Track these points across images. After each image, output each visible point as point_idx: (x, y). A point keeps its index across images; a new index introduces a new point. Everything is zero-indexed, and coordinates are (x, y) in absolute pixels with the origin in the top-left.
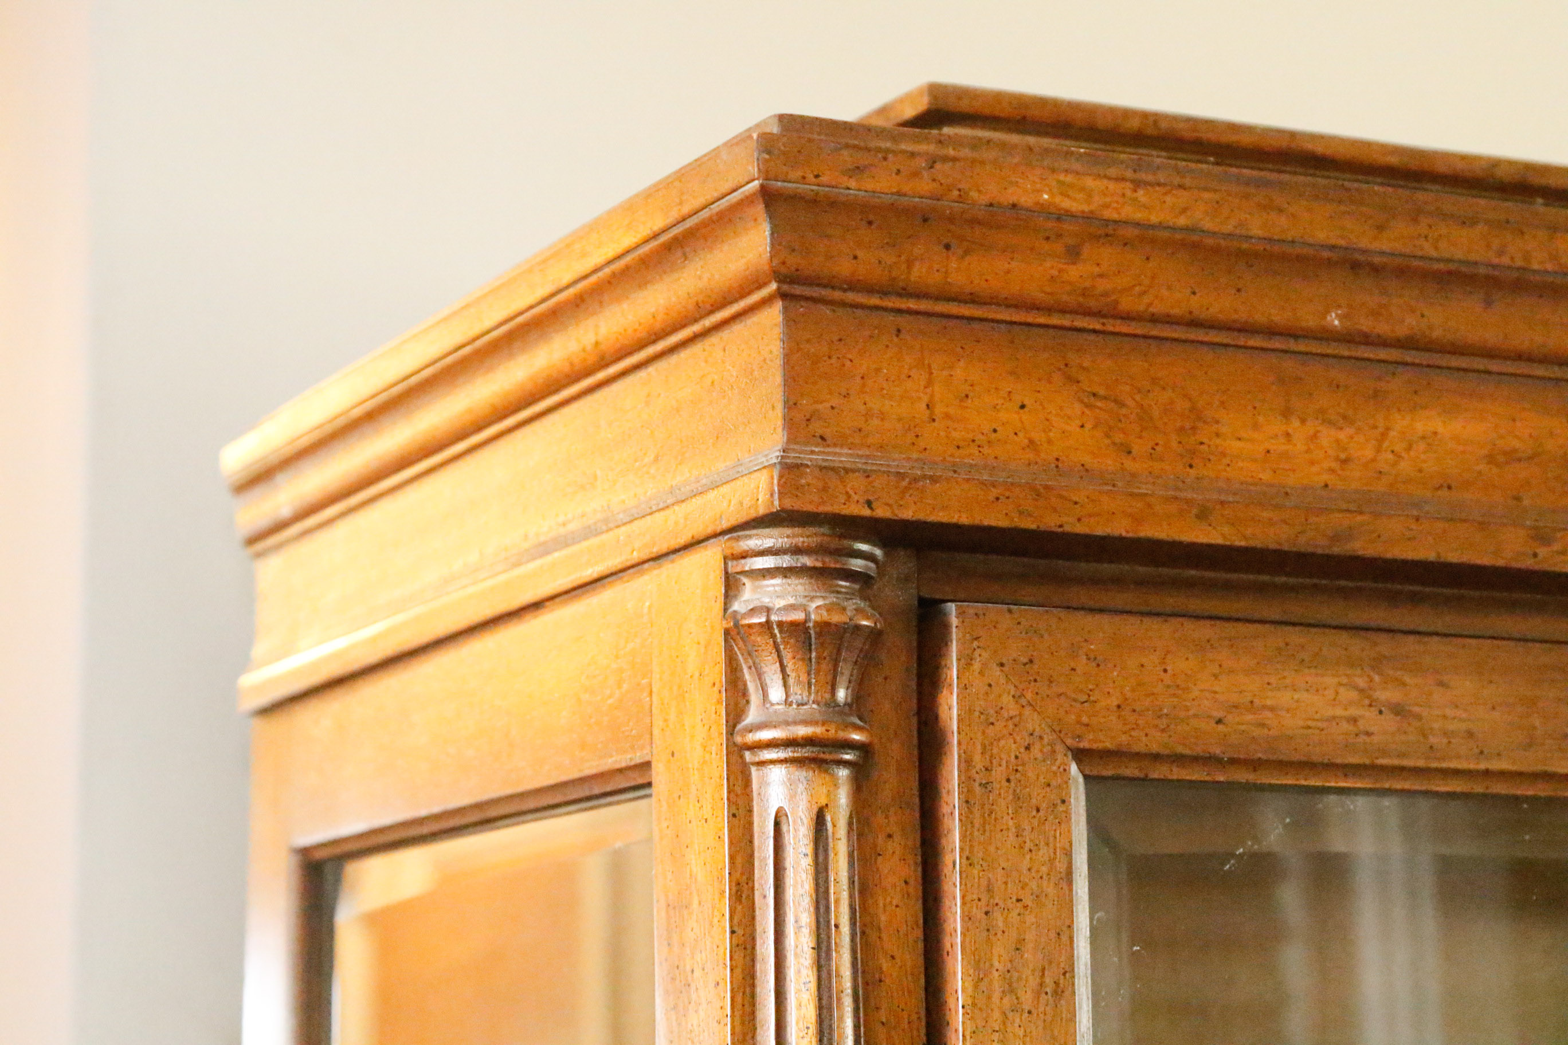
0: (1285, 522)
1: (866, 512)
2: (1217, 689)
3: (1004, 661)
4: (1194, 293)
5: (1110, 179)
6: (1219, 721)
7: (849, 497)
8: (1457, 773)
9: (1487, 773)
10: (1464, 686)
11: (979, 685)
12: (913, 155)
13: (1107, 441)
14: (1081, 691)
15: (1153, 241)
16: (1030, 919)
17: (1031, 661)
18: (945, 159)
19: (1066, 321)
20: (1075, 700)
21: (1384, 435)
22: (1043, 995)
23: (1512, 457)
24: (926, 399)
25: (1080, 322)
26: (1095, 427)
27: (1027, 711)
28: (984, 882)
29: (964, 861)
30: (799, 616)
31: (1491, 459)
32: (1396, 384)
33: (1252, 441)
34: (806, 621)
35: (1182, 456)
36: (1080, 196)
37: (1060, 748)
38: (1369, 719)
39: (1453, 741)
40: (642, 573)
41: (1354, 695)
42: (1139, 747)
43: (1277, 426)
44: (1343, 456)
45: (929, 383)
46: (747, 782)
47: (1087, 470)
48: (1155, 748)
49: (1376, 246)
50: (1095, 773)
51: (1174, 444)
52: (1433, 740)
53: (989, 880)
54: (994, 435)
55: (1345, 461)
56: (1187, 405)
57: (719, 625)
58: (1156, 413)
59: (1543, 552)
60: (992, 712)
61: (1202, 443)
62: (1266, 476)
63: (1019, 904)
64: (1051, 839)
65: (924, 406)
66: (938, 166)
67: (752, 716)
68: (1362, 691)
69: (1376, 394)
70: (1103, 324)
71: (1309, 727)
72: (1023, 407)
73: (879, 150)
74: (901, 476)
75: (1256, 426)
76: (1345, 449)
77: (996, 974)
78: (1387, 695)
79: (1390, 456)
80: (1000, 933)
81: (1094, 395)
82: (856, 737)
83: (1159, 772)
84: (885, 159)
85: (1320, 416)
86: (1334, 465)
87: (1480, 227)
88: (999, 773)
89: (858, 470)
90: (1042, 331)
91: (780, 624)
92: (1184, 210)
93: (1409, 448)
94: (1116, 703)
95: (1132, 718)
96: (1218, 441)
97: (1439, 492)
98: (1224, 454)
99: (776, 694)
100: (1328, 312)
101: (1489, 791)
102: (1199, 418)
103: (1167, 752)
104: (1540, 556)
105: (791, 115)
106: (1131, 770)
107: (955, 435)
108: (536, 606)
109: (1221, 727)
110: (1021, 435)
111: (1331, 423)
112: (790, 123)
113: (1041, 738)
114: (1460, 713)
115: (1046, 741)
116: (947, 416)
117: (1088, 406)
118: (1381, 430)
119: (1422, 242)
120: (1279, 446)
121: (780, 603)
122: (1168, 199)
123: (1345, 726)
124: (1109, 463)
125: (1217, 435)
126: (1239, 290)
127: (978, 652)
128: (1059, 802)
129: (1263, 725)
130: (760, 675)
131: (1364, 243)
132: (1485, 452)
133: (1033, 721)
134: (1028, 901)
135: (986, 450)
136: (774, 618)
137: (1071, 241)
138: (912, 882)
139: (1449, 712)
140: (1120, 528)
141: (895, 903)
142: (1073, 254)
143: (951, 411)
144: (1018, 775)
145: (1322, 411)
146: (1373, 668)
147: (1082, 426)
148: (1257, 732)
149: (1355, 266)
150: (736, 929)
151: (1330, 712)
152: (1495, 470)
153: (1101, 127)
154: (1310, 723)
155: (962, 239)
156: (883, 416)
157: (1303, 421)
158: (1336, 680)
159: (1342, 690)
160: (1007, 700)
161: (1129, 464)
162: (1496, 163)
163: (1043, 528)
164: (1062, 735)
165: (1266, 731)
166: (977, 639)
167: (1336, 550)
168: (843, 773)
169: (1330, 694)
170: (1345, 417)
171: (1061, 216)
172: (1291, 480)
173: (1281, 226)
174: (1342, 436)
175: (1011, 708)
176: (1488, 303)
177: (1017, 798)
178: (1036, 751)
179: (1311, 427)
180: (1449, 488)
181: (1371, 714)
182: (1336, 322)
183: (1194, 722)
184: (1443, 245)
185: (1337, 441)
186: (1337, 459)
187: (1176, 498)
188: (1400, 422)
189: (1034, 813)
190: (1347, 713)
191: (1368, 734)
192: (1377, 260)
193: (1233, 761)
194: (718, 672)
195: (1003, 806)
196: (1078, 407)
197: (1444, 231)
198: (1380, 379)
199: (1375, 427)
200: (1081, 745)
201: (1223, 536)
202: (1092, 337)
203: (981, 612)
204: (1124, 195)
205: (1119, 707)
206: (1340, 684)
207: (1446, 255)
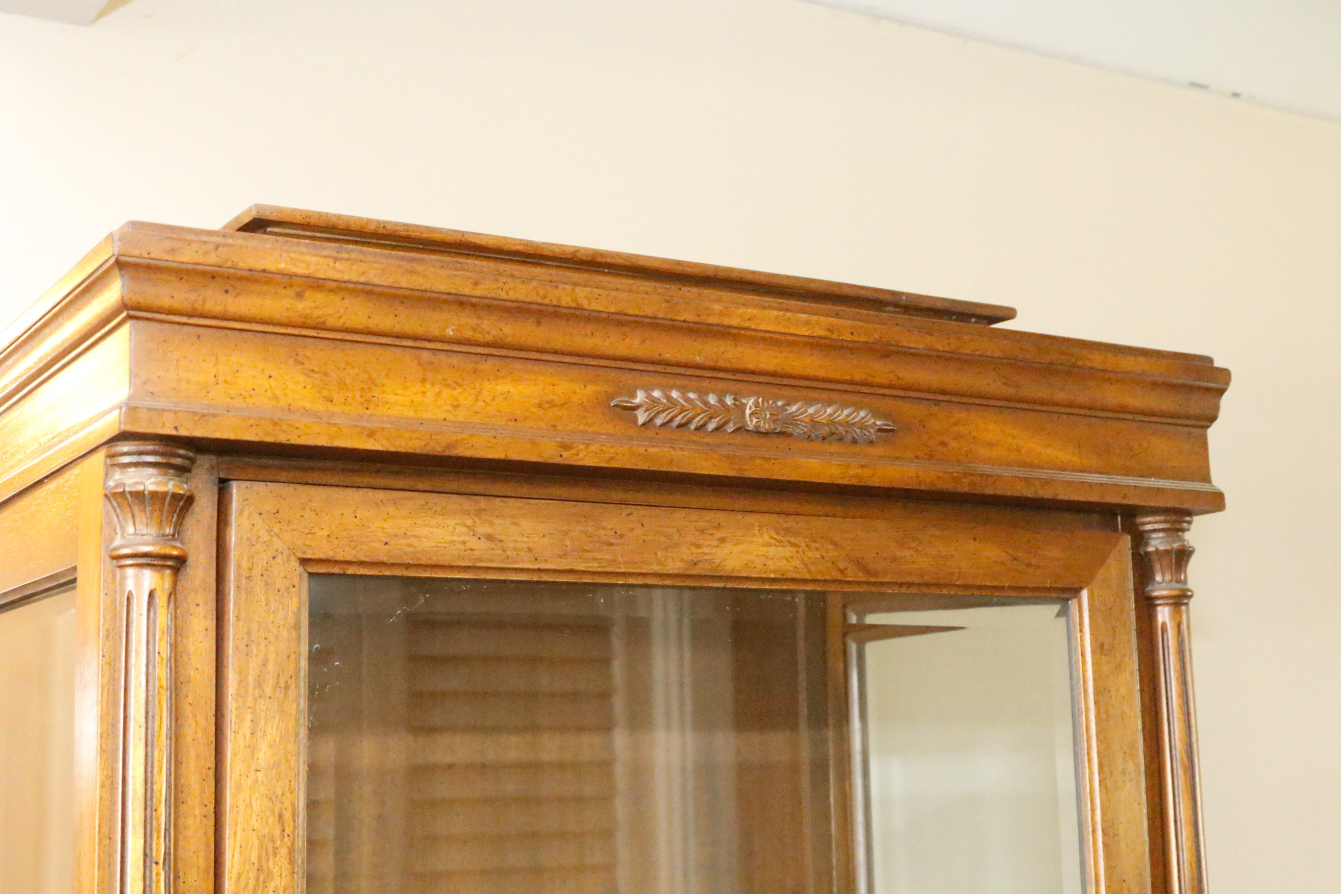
0: (418, 438)
1: (174, 433)
2: (386, 526)
3: (262, 512)
4: (370, 317)
5: (320, 256)
6: (386, 544)
7: (164, 424)
8: (522, 570)
9: (539, 570)
10: (527, 524)
11: (246, 524)
12: (205, 242)
13: (319, 395)
14: (306, 528)
15: (347, 289)
16: (271, 648)
17: (278, 512)
18: (224, 245)
19: (296, 331)
20: (302, 533)
21: (479, 393)
22: (278, 689)
23: (552, 404)
24: (214, 372)
25: (304, 332)
26: (312, 388)
27: (275, 539)
28: (246, 630)
29: (235, 618)
30: (140, 488)
31: (540, 406)
32: (486, 366)
33: (403, 395)
34: (144, 490)
35: (362, 404)
36: (304, 266)
37: (293, 558)
38: (473, 542)
39: (520, 553)
40: (78, 464)
41: (464, 529)
42: (340, 557)
43: (418, 388)
44: (455, 403)
45: (216, 365)
47: (306, 411)
48: (348, 558)
49: (474, 293)
50: (314, 571)
51: (358, 397)
52: (508, 553)
53: (249, 628)
54: (253, 392)
55: (457, 406)
56: (366, 376)
57: (102, 492)
58: (348, 381)
59: (565, 454)
60: (254, 539)
61: (374, 397)
62: (411, 414)
63: (266, 641)
64: (286, 606)
65: (213, 376)
66: (220, 249)
67: (118, 540)
68: (468, 527)
69: (475, 371)
70: (318, 333)
71: (437, 547)
72: (270, 377)
73: (185, 240)
74: (195, 413)
75: (405, 388)
76: (457, 400)
77: (251, 678)
78: (483, 529)
79: (483, 404)
80: (254, 656)
81: (312, 371)
82: (173, 552)
83: (351, 571)
84: (189, 245)
85: (443, 382)
86: (450, 408)
87: (534, 284)
88: (256, 572)
89: (170, 410)
90: (282, 337)
91: (131, 493)
92: (363, 273)
93: (493, 399)
94: (326, 534)
95: (336, 542)
96: (384, 396)
97: (510, 423)
98: (386, 403)
99: (130, 530)
100: (447, 327)
101: (541, 580)
102: (373, 383)
103: (355, 560)
104: (564, 456)
105: (136, 221)
106: (336, 570)
107: (231, 391)
108: (40, 483)
109: (387, 546)
110: (269, 392)
111: (448, 386)
112: (136, 225)
113: (282, 553)
114: (523, 539)
115: (285, 554)
116: (226, 382)
117: (309, 377)
118: (478, 390)
119: (499, 291)
120: (418, 399)
121: (132, 481)
122: (353, 267)
123: (459, 546)
124: (321, 407)
125: (383, 393)
126: (396, 316)
127: (247, 507)
128: (291, 587)
129: (411, 546)
131: (467, 291)
132: (537, 401)
133: (277, 544)
134: (272, 638)
135: (248, 400)
136: (127, 489)
137: (298, 289)
138: (209, 629)
139: (519, 538)
140: (323, 441)
141: (199, 640)
142: (300, 295)
143: (228, 379)
144: (268, 573)
145: (444, 380)
146: (475, 515)
147: (305, 387)
148: (409, 550)
149: (462, 304)
150: (105, 654)
151: (450, 538)
152: (542, 411)
153: (353, 229)
154: (438, 544)
155: (234, 288)
156: (188, 382)
157: (433, 385)
158: (454, 522)
159: (458, 527)
160: (262, 532)
161: (332, 408)
162: (577, 250)
163: (278, 441)
164: (295, 551)
165: (413, 549)
166: (247, 500)
167: (447, 453)
168: (166, 572)
169: (451, 529)
170: (456, 383)
171: (291, 276)
172: (426, 416)
173: (417, 282)
174: (455, 393)
175: (266, 537)
176: (539, 323)
177: (267, 584)
178: (279, 560)
179: (437, 388)
180: (516, 420)
181: (475, 539)
182: (451, 333)
183: (372, 544)
184: (511, 293)
185: (453, 396)
186: (452, 405)
187: (356, 426)
188: (488, 386)
189: (277, 592)
190: (461, 539)
191: (472, 550)
192: (474, 300)
193: (393, 565)
194: (100, 519)
195: (259, 588)
196: (302, 378)
197: (512, 285)
198: (477, 363)
199: (474, 388)
200: (305, 556)
201: (383, 446)
202: (312, 340)
203: (249, 486)
204: (328, 265)
205: (328, 536)
206: (457, 524)
207: (514, 298)
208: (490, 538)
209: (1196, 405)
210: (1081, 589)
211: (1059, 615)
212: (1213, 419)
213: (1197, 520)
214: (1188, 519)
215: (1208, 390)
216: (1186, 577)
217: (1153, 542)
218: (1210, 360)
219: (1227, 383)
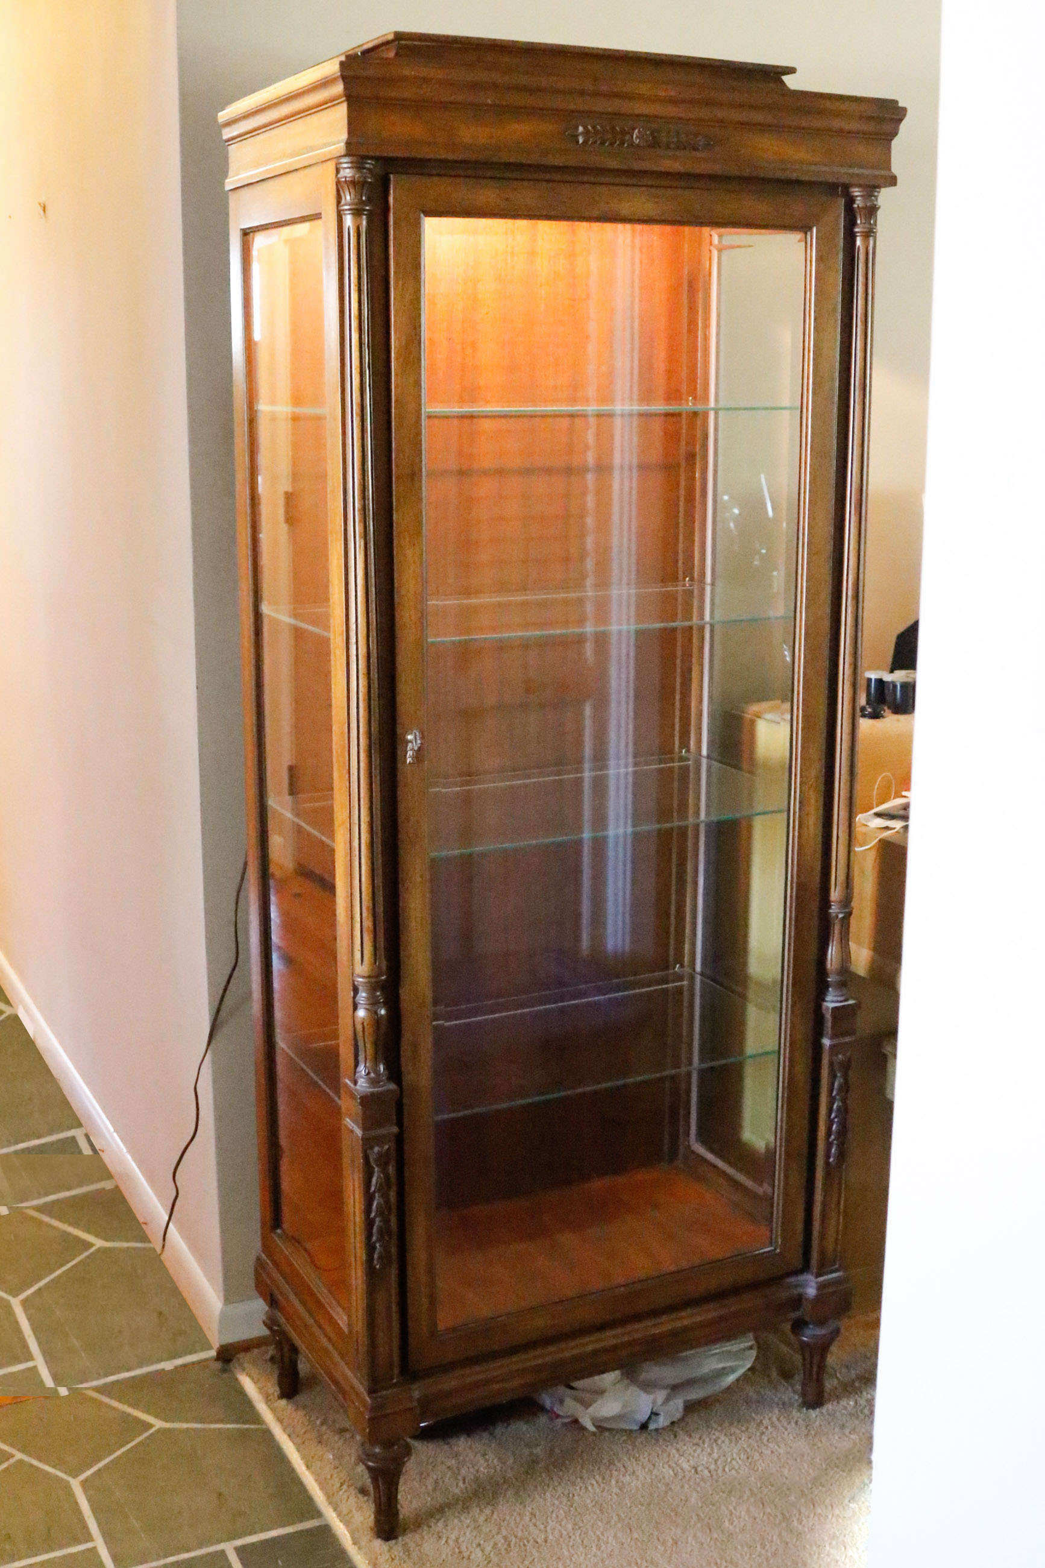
1: (367, 154)
3: (404, 189)
7: (363, 150)
11: (397, 195)
14: (424, 196)
17: (411, 189)
20: (422, 198)
26: (426, 130)
27: (410, 201)
29: (393, 238)
30: (354, 178)
31: (531, 136)
34: (356, 180)
37: (418, 210)
40: (319, 165)
41: (495, 196)
42: (439, 210)
43: (474, 129)
45: (384, 120)
46: (342, 217)
48: (443, 210)
51: (447, 133)
52: (516, 207)
53: (400, 243)
56: (451, 124)
57: (334, 181)
59: (543, 159)
60: (401, 201)
61: (454, 133)
63: (407, 248)
64: (416, 232)
67: (343, 202)
69: (500, 119)
70: (428, 104)
74: (376, 144)
75: (469, 128)
76: (493, 133)
78: (504, 196)
82: (367, 208)
85: (486, 125)
88: (402, 216)
89: (365, 143)
91: (350, 180)
96: (459, 133)
99: (348, 198)
102: (454, 127)
103: (446, 211)
109: (460, 204)
115: (414, 208)
121: (349, 175)
125: (458, 131)
127: (397, 187)
128: (418, 223)
129: (472, 204)
130: (344, 193)
132: (530, 133)
133: (411, 203)
136: (348, 179)
139: (522, 200)
146: (500, 188)
147: (423, 130)
152: (532, 139)
156: (372, 129)
158: (491, 192)
159: (492, 195)
164: (419, 206)
166: (397, 183)
168: (364, 217)
175: (406, 200)
178: (412, 211)
179: (483, 128)
181: (500, 201)
185: (491, 131)
190: (493, 200)
191: (499, 205)
194: (334, 192)
200: (424, 209)
203: (399, 176)
208: (507, 199)
209: (887, 127)
210: (813, 226)
211: (800, 241)
212: (896, 134)
213: (883, 190)
214: (878, 190)
215: (892, 119)
216: (876, 222)
217: (857, 202)
218: (896, 102)
219: (905, 115)
